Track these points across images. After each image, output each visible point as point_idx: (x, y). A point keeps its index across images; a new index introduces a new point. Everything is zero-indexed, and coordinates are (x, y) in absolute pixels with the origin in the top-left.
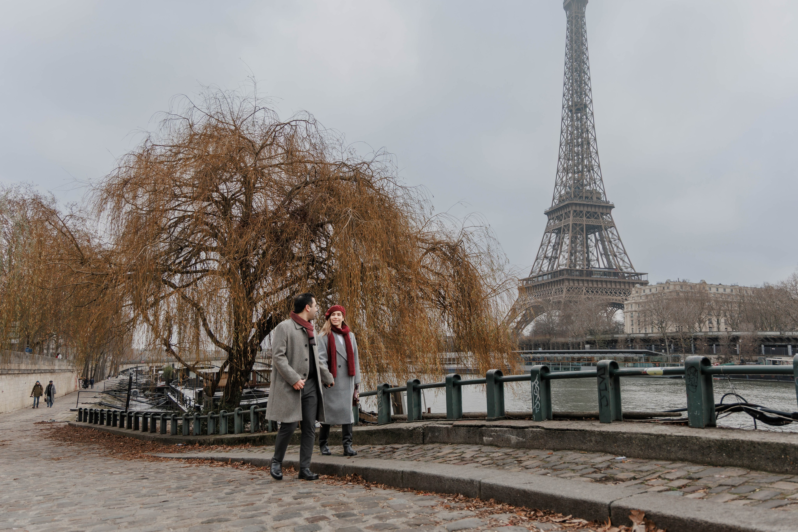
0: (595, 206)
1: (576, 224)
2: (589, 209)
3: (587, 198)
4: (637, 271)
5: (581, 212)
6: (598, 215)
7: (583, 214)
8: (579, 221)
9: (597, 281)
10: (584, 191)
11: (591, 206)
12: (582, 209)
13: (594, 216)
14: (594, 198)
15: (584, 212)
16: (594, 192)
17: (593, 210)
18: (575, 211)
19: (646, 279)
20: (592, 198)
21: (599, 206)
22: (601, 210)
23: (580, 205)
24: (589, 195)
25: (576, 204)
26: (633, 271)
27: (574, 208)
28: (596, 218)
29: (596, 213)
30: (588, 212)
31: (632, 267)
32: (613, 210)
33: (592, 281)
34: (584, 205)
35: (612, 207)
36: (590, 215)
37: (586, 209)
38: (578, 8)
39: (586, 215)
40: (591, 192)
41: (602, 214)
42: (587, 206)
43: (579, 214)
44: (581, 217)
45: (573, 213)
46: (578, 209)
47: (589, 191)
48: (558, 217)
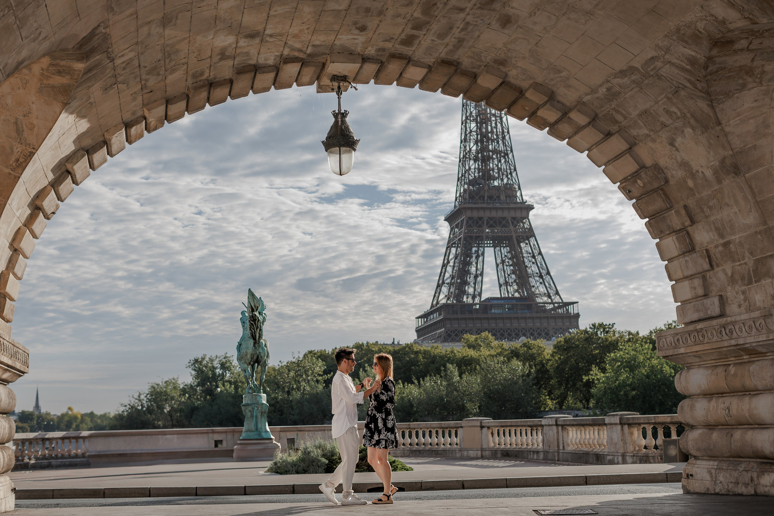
0: (503, 209)
1: (471, 237)
2: (494, 214)
3: (490, 198)
4: (566, 300)
5: (481, 218)
6: (507, 222)
7: (483, 223)
8: (475, 231)
9: (495, 319)
10: (486, 188)
11: (497, 209)
12: (481, 214)
13: (500, 223)
14: (503, 197)
15: (485, 219)
16: (503, 189)
17: (500, 214)
18: (470, 218)
19: (576, 312)
20: (498, 197)
21: (509, 209)
22: (512, 214)
23: (478, 209)
24: (494, 193)
25: (471, 209)
26: (561, 301)
27: (469, 214)
28: (504, 226)
29: (504, 219)
30: (491, 219)
31: (557, 293)
32: (532, 213)
33: (488, 319)
34: (484, 209)
35: (531, 208)
36: (495, 222)
37: (487, 214)
39: (487, 222)
40: (498, 188)
41: (514, 218)
42: (490, 209)
43: (477, 222)
44: (480, 226)
45: (467, 222)
46: (475, 214)
47: (495, 186)
48: (457, 226)
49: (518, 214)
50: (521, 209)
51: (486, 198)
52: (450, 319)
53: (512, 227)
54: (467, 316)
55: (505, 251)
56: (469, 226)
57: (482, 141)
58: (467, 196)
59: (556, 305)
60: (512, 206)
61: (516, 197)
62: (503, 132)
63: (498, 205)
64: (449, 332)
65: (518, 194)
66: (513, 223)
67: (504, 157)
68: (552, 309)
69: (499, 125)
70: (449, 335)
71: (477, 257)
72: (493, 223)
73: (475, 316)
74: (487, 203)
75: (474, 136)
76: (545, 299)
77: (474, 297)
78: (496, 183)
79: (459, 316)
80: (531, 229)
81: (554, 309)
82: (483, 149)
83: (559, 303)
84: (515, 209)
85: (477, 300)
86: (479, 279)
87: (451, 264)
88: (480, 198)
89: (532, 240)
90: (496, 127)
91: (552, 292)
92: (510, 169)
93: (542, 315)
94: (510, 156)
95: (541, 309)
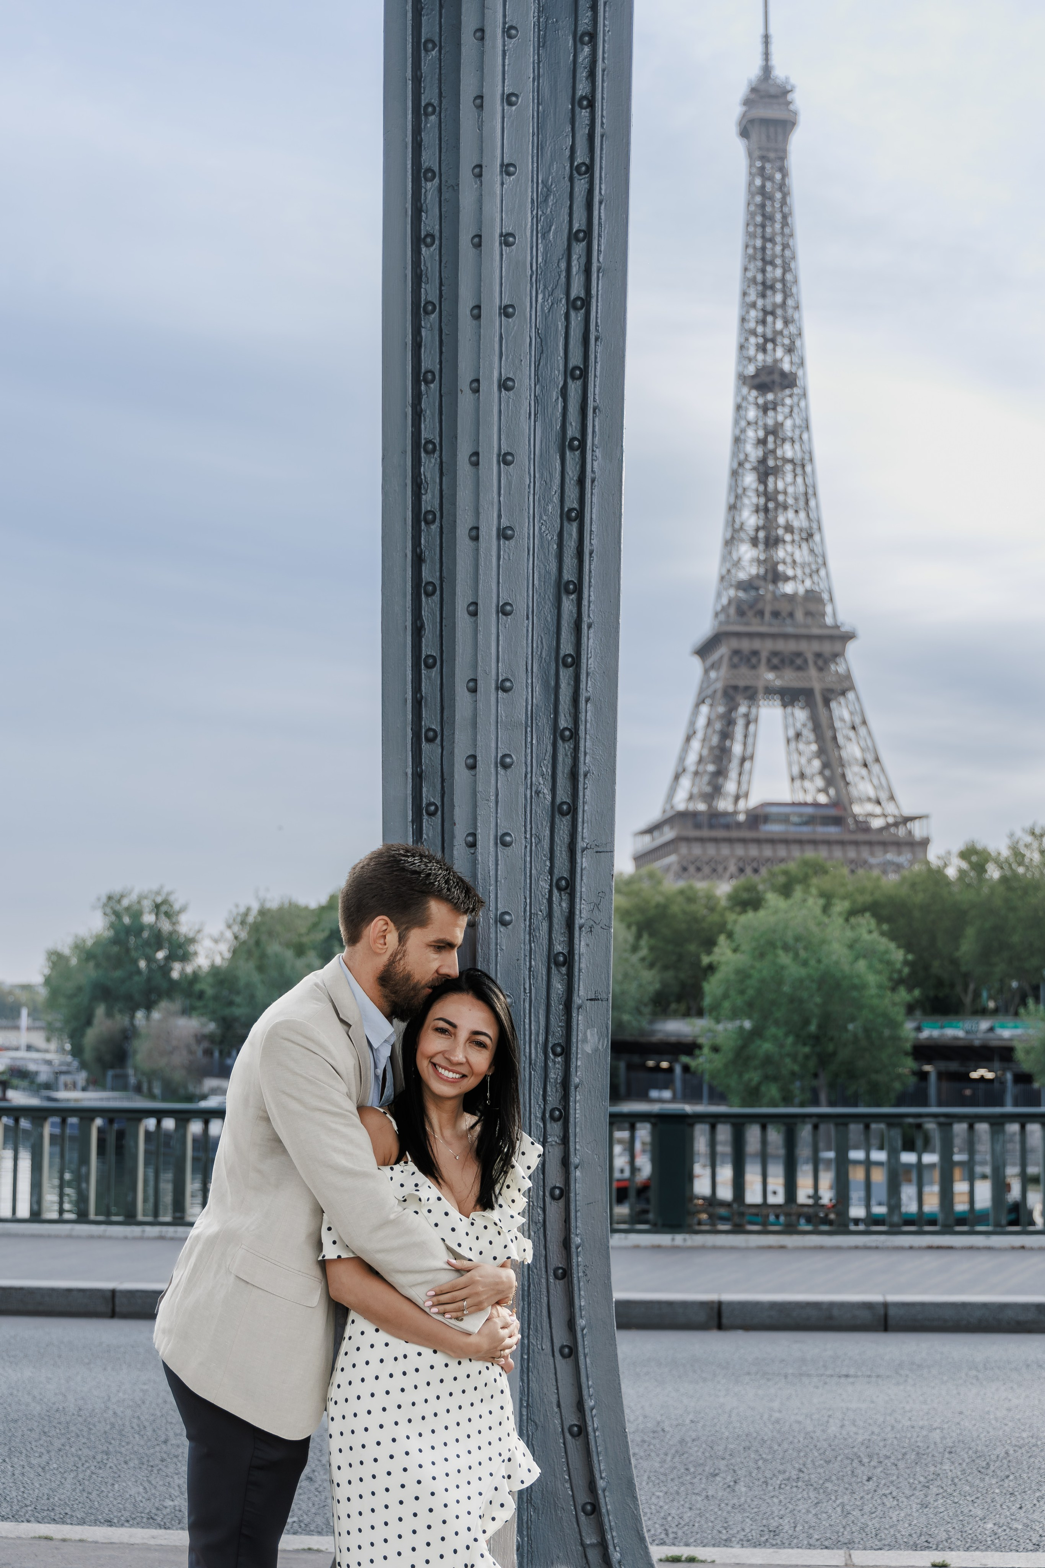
0: (797, 637)
1: (735, 688)
2: (781, 646)
3: (776, 614)
4: (907, 811)
5: (755, 653)
6: (806, 661)
7: (759, 661)
8: (744, 677)
9: (771, 841)
10: (770, 596)
11: (786, 636)
13: (792, 663)
14: (799, 615)
15: (764, 655)
17: (791, 646)
18: (736, 652)
19: (924, 834)
20: (791, 615)
21: (809, 637)
22: (816, 646)
23: (751, 635)
24: (785, 608)
25: (738, 635)
26: (896, 813)
27: (734, 643)
28: (799, 668)
29: (799, 654)
30: (775, 654)
31: (892, 797)
34: (762, 636)
35: (849, 637)
36: (783, 661)
37: (769, 645)
38: (768, 137)
39: (769, 660)
40: (791, 598)
41: (818, 655)
42: (774, 636)
43: (749, 660)
44: (754, 667)
45: (731, 659)
46: (746, 645)
47: (785, 595)
48: (713, 666)
49: (826, 648)
50: (832, 638)
51: (767, 615)
52: (687, 840)
53: (813, 672)
54: (721, 833)
55: (801, 715)
56: (734, 666)
57: (766, 510)
58: (732, 611)
59: (891, 820)
60: (816, 631)
61: (823, 615)
62: (806, 494)
63: (790, 630)
64: (685, 864)
65: (829, 609)
66: (815, 663)
67: (807, 540)
68: (881, 830)
69: (799, 480)
70: (685, 869)
71: (748, 724)
72: (778, 661)
73: (734, 834)
74: (770, 625)
75: (751, 500)
76: (870, 807)
77: (737, 798)
78: (788, 588)
79: (706, 833)
80: (848, 676)
81: (888, 826)
82: (769, 525)
83: (895, 816)
84: (820, 638)
85: (742, 805)
86: (747, 765)
87: (700, 735)
88: (755, 615)
89: (851, 695)
90: (794, 483)
91: (883, 796)
92: (817, 563)
93: (861, 837)
94: (817, 537)
95: (863, 827)
